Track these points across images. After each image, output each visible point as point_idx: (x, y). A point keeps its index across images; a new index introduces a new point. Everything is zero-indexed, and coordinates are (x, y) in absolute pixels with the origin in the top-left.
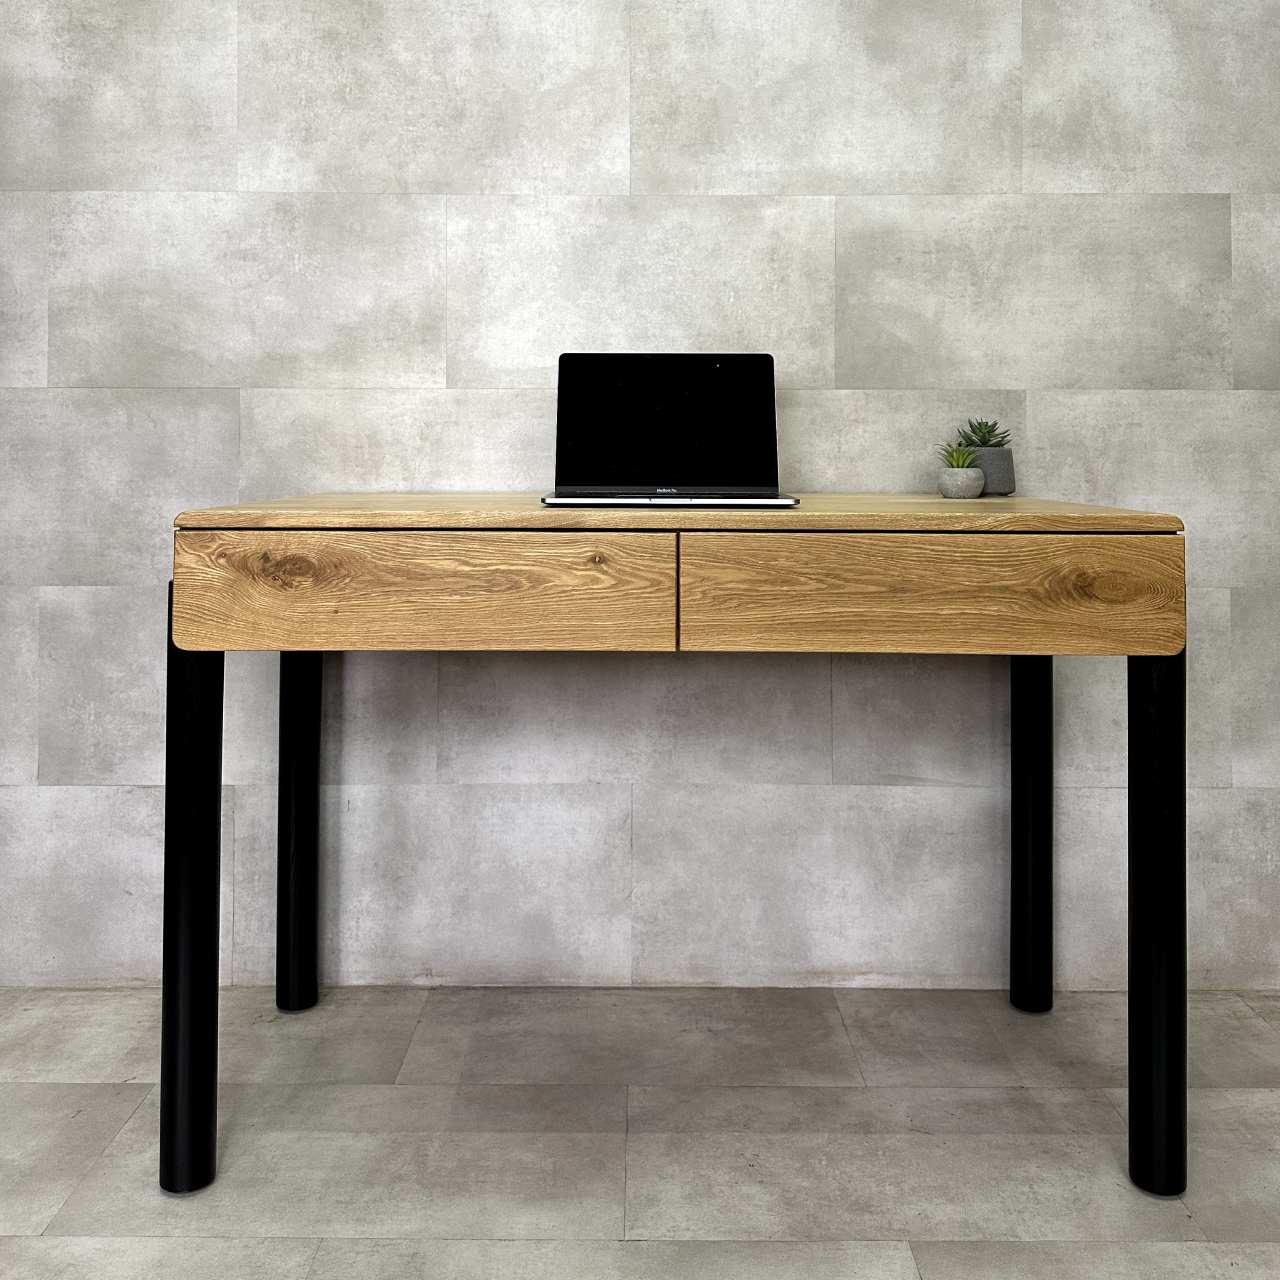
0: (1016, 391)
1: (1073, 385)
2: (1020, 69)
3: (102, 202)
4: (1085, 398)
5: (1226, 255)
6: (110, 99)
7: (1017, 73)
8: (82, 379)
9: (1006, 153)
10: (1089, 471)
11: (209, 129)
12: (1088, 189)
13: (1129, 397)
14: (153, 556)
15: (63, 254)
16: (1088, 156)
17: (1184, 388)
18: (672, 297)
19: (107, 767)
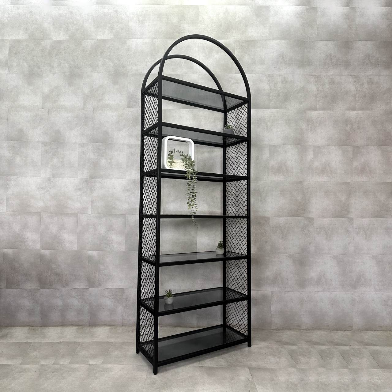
1: (279, 216)
2: (269, 158)
3: (102, 181)
6: (103, 161)
7: (268, 158)
8: (97, 213)
9: (266, 173)
10: (282, 232)
11: (121, 168)
12: (282, 180)
13: (290, 218)
14: (110, 245)
15: (94, 190)
16: (282, 173)
17: (300, 217)
18: (205, 198)
19: (100, 285)
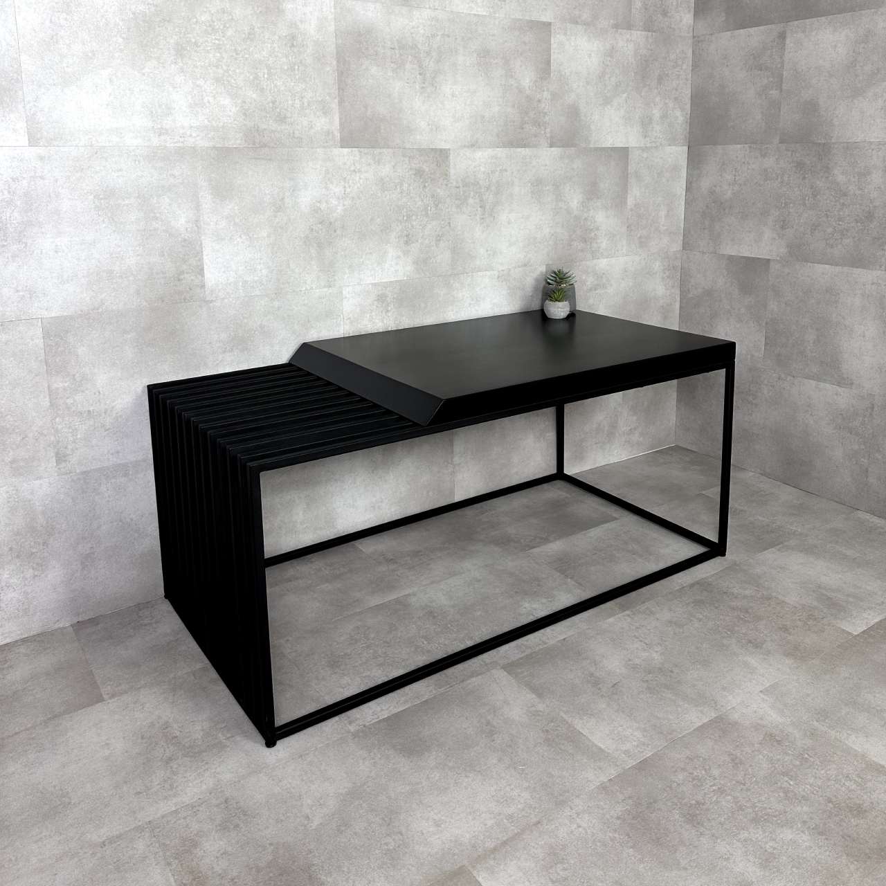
0: (445, 150)
4: (480, 153)
5: (548, 63)
